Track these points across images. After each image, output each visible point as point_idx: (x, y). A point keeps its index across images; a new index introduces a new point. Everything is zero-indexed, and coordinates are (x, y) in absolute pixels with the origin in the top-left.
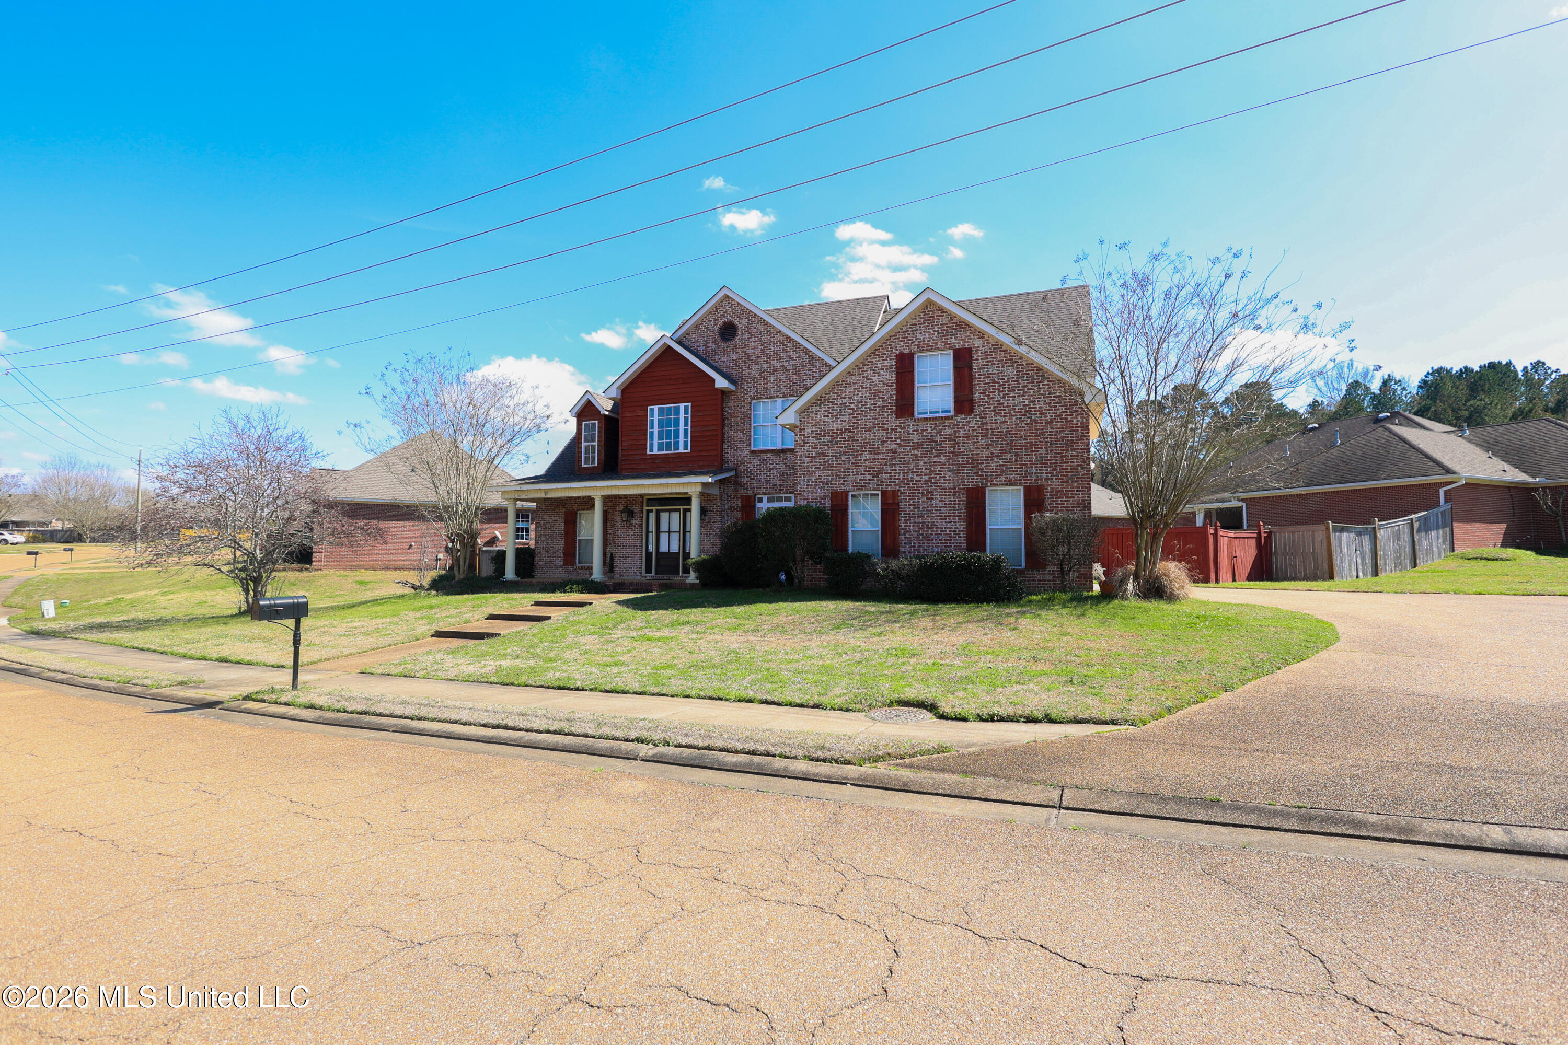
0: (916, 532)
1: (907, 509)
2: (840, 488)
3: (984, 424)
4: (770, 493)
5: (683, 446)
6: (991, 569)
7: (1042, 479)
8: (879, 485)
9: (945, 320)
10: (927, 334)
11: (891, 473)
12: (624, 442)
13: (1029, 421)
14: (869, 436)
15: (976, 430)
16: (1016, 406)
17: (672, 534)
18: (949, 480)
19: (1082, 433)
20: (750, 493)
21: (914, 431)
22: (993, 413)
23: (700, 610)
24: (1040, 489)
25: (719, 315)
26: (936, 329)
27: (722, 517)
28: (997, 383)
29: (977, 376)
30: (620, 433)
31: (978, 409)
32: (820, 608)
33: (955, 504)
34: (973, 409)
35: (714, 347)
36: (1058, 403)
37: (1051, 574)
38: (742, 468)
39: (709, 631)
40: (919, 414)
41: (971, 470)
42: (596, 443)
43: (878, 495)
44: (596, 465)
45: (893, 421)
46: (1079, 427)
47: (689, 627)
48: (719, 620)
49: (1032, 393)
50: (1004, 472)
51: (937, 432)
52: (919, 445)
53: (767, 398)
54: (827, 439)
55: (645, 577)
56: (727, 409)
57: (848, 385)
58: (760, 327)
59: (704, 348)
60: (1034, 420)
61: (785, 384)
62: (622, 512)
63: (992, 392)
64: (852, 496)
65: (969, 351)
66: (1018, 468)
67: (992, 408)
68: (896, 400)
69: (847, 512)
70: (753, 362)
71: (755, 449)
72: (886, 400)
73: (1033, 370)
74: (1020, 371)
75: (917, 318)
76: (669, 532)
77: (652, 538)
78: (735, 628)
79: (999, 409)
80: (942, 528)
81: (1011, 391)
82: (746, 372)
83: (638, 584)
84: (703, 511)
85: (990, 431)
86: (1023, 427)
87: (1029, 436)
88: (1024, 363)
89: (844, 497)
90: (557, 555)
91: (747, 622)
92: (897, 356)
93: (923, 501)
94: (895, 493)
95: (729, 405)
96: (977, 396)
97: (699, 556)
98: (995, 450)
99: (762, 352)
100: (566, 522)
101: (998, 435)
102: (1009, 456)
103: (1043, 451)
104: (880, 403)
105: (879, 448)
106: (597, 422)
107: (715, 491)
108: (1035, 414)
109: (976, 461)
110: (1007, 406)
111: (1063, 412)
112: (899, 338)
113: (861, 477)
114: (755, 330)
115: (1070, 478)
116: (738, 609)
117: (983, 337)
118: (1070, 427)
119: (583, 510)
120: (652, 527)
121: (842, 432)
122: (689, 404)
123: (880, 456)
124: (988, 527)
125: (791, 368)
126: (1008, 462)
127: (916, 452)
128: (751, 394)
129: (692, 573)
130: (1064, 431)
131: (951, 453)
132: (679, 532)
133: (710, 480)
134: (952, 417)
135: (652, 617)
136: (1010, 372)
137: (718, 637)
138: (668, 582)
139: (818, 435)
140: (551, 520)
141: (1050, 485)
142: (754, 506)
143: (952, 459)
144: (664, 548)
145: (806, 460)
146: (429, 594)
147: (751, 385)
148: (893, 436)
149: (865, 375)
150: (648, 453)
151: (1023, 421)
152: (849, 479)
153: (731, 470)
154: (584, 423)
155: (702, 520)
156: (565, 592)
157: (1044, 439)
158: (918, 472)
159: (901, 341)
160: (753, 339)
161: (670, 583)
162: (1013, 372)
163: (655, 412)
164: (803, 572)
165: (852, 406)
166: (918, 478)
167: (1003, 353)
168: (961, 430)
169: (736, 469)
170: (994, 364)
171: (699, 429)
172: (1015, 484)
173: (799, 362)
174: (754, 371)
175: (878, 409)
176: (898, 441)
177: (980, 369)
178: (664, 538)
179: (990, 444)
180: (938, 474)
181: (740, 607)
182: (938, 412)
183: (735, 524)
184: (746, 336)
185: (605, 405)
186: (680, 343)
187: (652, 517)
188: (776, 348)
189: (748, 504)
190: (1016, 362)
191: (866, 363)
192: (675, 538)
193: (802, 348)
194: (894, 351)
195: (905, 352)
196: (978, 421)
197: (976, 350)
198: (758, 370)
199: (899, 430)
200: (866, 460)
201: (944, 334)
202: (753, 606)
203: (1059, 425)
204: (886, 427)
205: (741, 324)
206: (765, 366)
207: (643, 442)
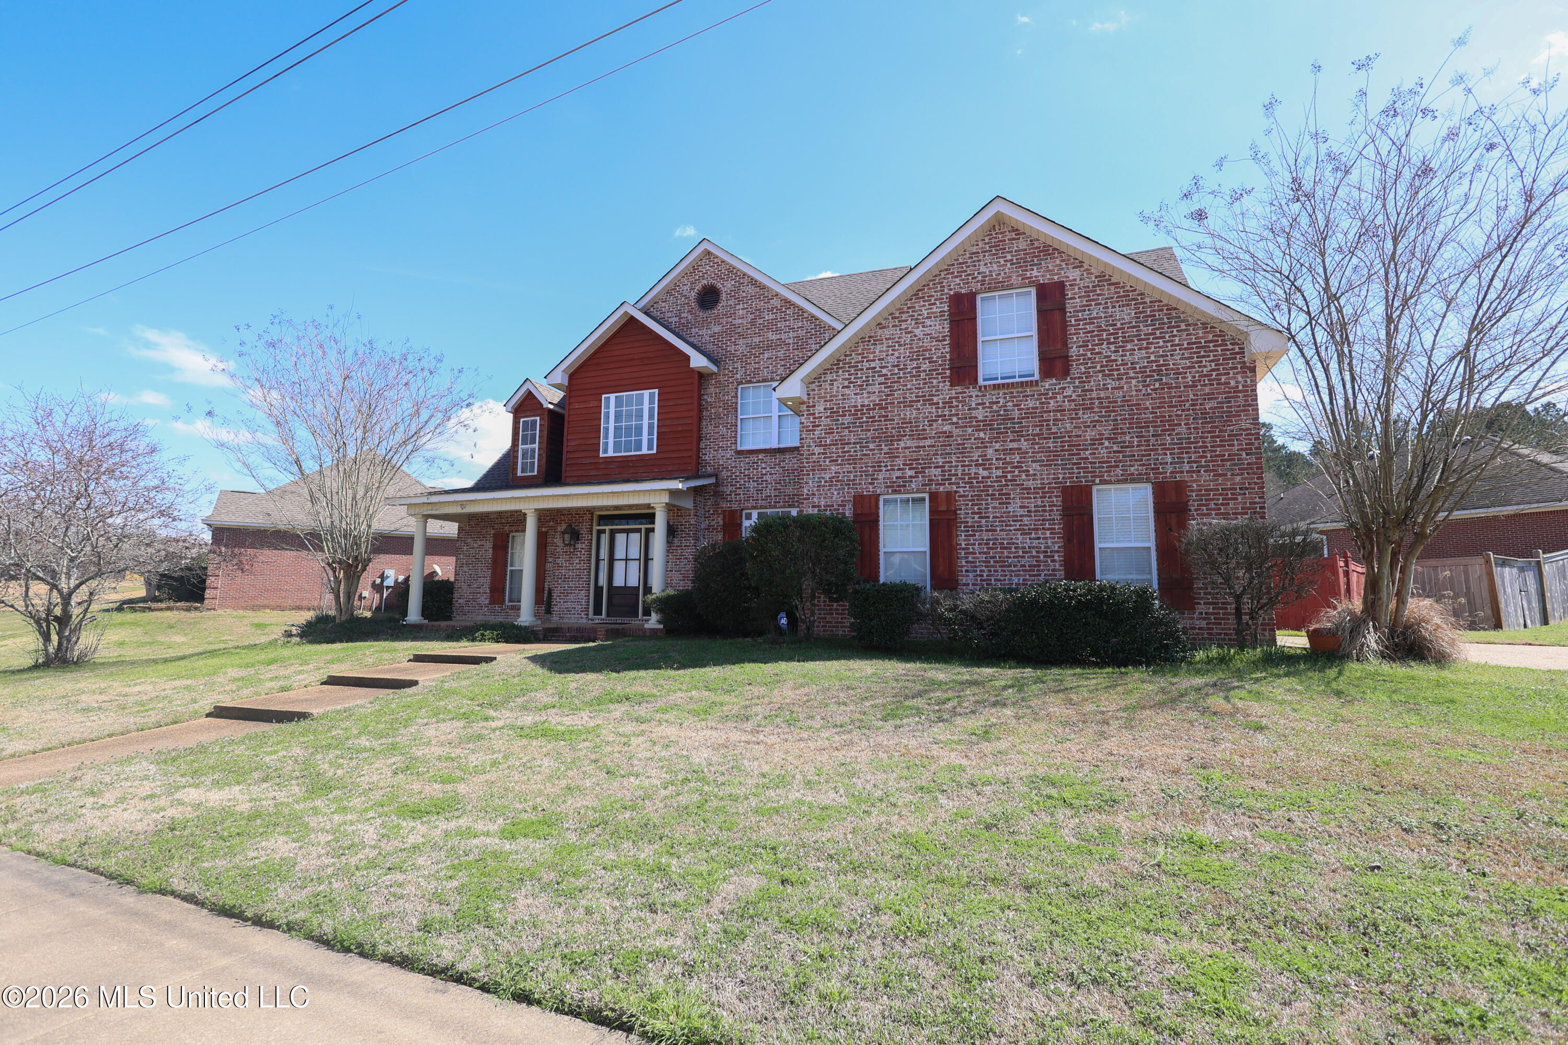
0: (984, 553)
1: (970, 520)
2: (867, 489)
3: (1087, 391)
4: (761, 507)
5: (647, 446)
6: (1135, 608)
7: (1182, 472)
8: (926, 485)
9: (1022, 244)
10: (995, 266)
11: (944, 467)
12: (571, 442)
13: (1157, 385)
14: (910, 414)
15: (1074, 401)
16: (1137, 363)
17: (630, 563)
18: (1035, 475)
19: (1246, 401)
20: (735, 506)
21: (979, 404)
22: (1100, 375)
23: (651, 673)
24: (1180, 487)
25: (697, 277)
26: (1009, 257)
27: (697, 539)
28: (1105, 330)
29: (1073, 322)
30: (565, 430)
31: (1077, 370)
32: (849, 674)
33: (1045, 511)
34: (1069, 370)
35: (690, 317)
36: (1204, 357)
37: (1205, 619)
38: (724, 474)
39: (658, 716)
40: (984, 380)
41: (1070, 460)
42: (536, 446)
43: (923, 499)
44: (536, 473)
45: (946, 391)
46: (1240, 392)
47: (625, 707)
48: (679, 694)
49: (1161, 344)
50: (1120, 461)
51: (1014, 406)
52: (987, 425)
53: (759, 382)
54: (847, 419)
55: (592, 620)
56: (706, 397)
57: (877, 341)
58: (751, 290)
59: (677, 319)
60: (1166, 384)
61: (783, 363)
62: (563, 533)
63: (1097, 345)
64: (886, 501)
65: (1060, 287)
66: (1143, 455)
67: (1098, 368)
68: (950, 360)
69: (878, 525)
70: (741, 336)
71: (742, 448)
72: (936, 362)
73: (1162, 310)
74: (1141, 313)
75: (980, 243)
76: (627, 560)
77: (604, 566)
78: (703, 713)
79: (1109, 368)
80: (1024, 548)
81: (1127, 342)
82: (732, 349)
83: (579, 630)
84: (671, 531)
85: (1097, 402)
86: (1149, 394)
87: (1159, 408)
88: (1148, 300)
89: (873, 501)
90: (481, 590)
91: (726, 698)
92: (951, 297)
93: (994, 508)
94: (950, 496)
95: (709, 391)
96: (1074, 351)
97: (663, 591)
98: (1106, 430)
99: (753, 323)
100: (495, 548)
101: (1109, 407)
102: (1127, 438)
103: (1183, 429)
104: (926, 366)
105: (925, 430)
106: (538, 418)
107: (688, 504)
108: (1167, 375)
109: (1075, 447)
110: (1122, 365)
111: (1213, 370)
112: (953, 273)
113: (899, 474)
114: (744, 295)
115: (1228, 470)
116: (713, 673)
117: (1082, 266)
118: (1226, 392)
119: (516, 531)
120: (604, 553)
121: (870, 409)
122: (656, 391)
123: (928, 442)
124: (1098, 545)
125: (791, 341)
126: (1127, 447)
127: (982, 435)
128: (738, 376)
129: (653, 614)
130: (1216, 398)
131: (1037, 435)
132: (639, 560)
133: (680, 486)
134: (1037, 381)
135: (574, 685)
136: (1126, 315)
137: (671, 732)
138: (620, 627)
139: (833, 413)
140: (475, 545)
141: (1195, 481)
142: (740, 525)
143: (1038, 444)
144: (618, 581)
145: (817, 450)
146: (288, 642)
147: (738, 365)
148: (947, 413)
149: (903, 327)
150: (601, 455)
151: (1148, 386)
152: (880, 477)
153: (710, 476)
154: (522, 420)
155: (669, 543)
156: (473, 640)
157: (1183, 411)
158: (985, 463)
159: (956, 277)
160: (741, 306)
161: (623, 629)
162: (1129, 314)
163: (610, 402)
164: (813, 614)
165: (884, 371)
166: (985, 473)
167: (1112, 287)
168: (1052, 402)
169: (716, 476)
170: (1100, 304)
171: (668, 422)
172: (1139, 481)
173: (802, 333)
174: (742, 347)
175: (923, 375)
176: (955, 419)
177: (1078, 311)
178: (619, 567)
179: (1097, 421)
180: (1016, 467)
181: (717, 669)
182: (1014, 377)
183: (713, 546)
184: (731, 302)
185: (551, 397)
186: (647, 313)
187: (605, 539)
188: (771, 316)
189: (732, 521)
190: (1133, 299)
191: (905, 309)
192: (634, 568)
193: (806, 315)
194: (946, 291)
195: (963, 291)
196: (1077, 387)
197: (1070, 285)
198: (747, 345)
199: (955, 403)
200: (906, 448)
201: (1021, 264)
202: (737, 668)
203: (1207, 390)
204: (935, 399)
205: (725, 287)
206: (756, 340)
207: (595, 441)
